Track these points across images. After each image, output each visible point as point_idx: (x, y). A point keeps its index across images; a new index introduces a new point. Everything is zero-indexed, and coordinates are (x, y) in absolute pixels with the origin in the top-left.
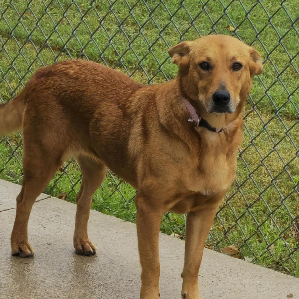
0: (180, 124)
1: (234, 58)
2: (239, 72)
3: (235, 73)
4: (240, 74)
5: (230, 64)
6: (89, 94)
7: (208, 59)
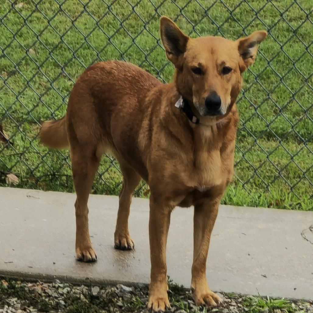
0: (176, 121)
1: (223, 63)
2: (228, 75)
3: (225, 76)
4: (229, 77)
5: (220, 69)
6: (117, 87)
7: (200, 64)
